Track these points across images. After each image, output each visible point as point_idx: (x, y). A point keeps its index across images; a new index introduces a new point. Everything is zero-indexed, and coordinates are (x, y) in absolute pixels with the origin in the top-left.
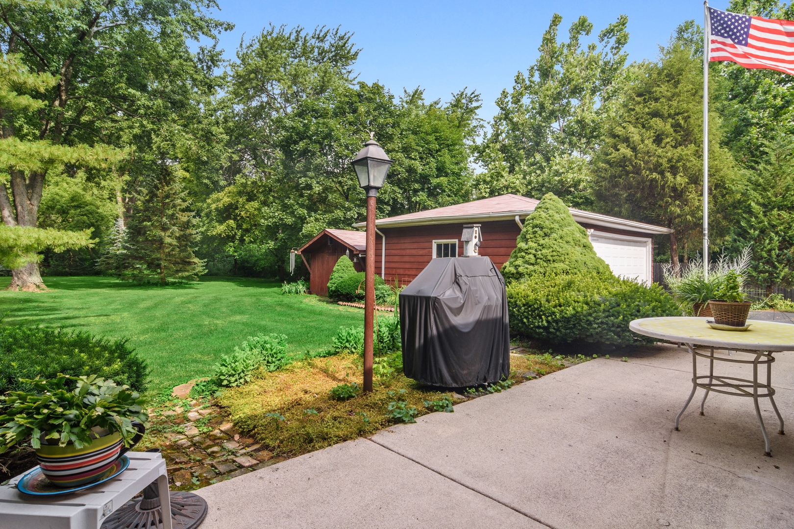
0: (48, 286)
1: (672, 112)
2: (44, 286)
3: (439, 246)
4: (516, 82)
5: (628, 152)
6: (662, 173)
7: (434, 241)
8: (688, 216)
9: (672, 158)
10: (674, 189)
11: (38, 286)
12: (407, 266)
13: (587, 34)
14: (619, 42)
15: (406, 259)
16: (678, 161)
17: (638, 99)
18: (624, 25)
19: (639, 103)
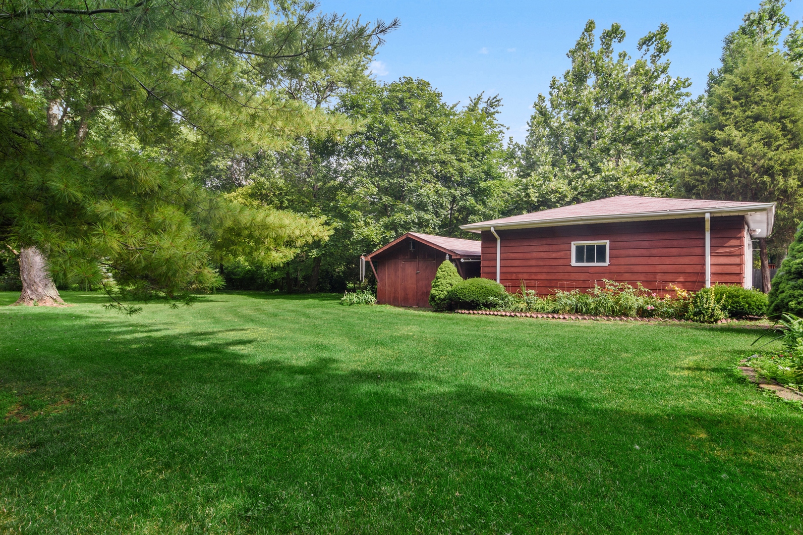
0: (65, 300)
1: (778, 115)
2: (61, 300)
3: (580, 249)
4: (551, 87)
5: (735, 155)
6: (772, 176)
7: (572, 243)
8: (795, 219)
9: (784, 161)
10: (784, 192)
11: (55, 301)
12: (534, 270)
13: (620, 41)
14: (660, 50)
15: (533, 263)
16: (790, 164)
17: (736, 103)
18: (665, 33)
19: (736, 107)
